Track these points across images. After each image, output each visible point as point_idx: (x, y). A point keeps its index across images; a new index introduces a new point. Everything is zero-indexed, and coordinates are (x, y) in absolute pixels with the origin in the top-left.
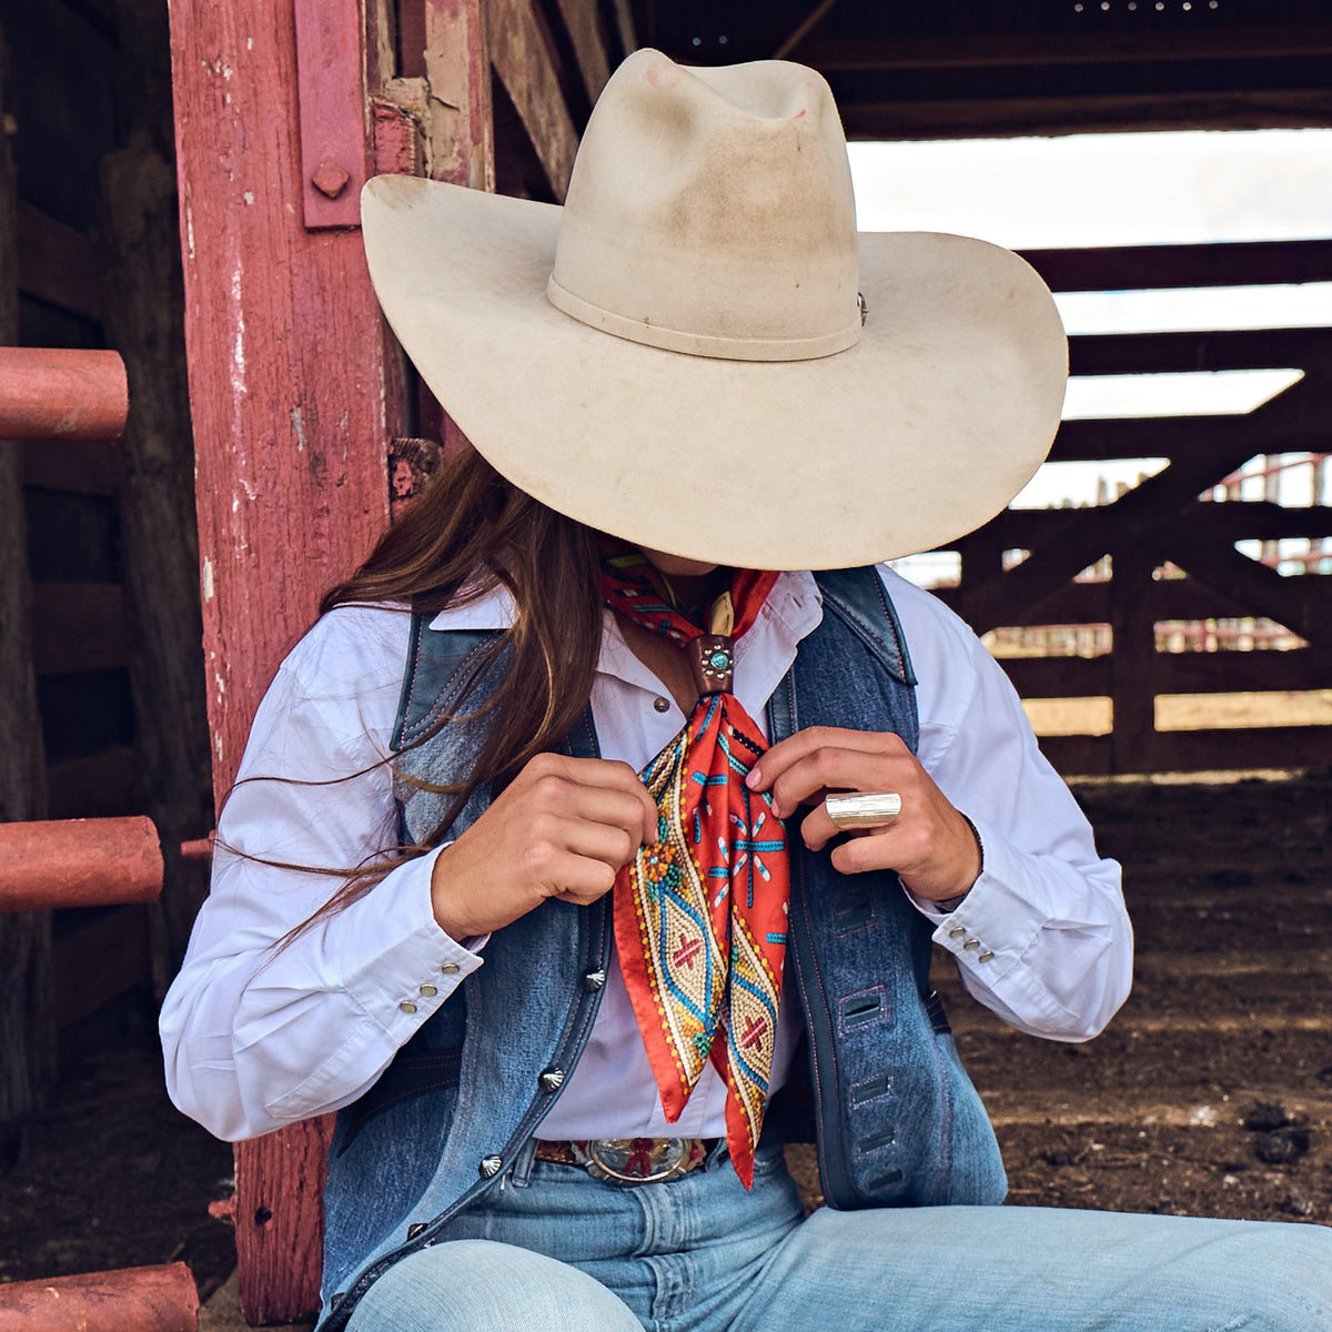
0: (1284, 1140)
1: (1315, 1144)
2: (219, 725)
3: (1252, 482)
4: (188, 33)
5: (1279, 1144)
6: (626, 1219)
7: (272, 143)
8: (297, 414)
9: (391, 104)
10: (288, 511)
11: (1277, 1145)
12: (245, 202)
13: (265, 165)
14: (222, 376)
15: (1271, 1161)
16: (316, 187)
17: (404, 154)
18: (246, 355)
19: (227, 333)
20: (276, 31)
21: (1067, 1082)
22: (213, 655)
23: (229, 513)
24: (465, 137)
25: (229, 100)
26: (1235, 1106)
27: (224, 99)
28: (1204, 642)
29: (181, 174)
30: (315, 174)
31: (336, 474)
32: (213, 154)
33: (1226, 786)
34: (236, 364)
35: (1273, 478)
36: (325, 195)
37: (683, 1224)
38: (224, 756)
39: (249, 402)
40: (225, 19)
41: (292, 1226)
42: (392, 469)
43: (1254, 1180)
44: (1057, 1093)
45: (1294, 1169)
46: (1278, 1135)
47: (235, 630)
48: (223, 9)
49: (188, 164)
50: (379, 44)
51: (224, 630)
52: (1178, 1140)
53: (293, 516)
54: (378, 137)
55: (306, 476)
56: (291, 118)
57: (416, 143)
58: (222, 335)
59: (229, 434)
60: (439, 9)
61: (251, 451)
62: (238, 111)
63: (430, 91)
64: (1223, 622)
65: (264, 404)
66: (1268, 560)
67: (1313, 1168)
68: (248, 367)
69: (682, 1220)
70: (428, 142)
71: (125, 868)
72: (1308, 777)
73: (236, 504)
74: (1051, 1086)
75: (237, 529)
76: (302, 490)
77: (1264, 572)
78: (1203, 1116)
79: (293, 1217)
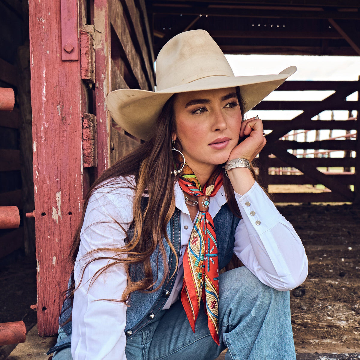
0: (299, 291)
1: (307, 293)
2: (36, 184)
3: (291, 136)
4: (33, 10)
7: (54, 39)
8: (59, 106)
9: (85, 31)
10: (56, 130)
11: (297, 292)
12: (47, 53)
13: (52, 44)
14: (40, 96)
15: (296, 297)
16: (65, 50)
17: (88, 43)
18: (46, 91)
19: (41, 86)
20: (56, 11)
22: (35, 166)
23: (41, 130)
24: (103, 40)
25: (43, 27)
27: (42, 27)
28: (279, 173)
29: (31, 45)
30: (65, 47)
31: (68, 122)
32: (39, 41)
33: (284, 206)
34: (43, 93)
35: (295, 136)
36: (67, 52)
38: (37, 191)
39: (46, 103)
40: (43, 8)
41: (52, 312)
42: (83, 121)
43: (293, 301)
45: (302, 299)
46: (298, 290)
47: (41, 160)
48: (43, 5)
49: (32, 43)
50: (82, 16)
51: (38, 160)
53: (57, 131)
54: (81, 38)
55: (61, 122)
56: (59, 33)
57: (91, 41)
58: (40, 86)
59: (41, 111)
60: (98, 8)
61: (47, 115)
62: (46, 30)
63: (95, 28)
64: (284, 168)
65: (50, 104)
66: (294, 154)
67: (306, 298)
68: (46, 94)
70: (94, 40)
71: (10, 219)
72: (303, 205)
73: (42, 128)
75: (42, 134)
76: (59, 125)
77: (293, 157)
79: (52, 308)
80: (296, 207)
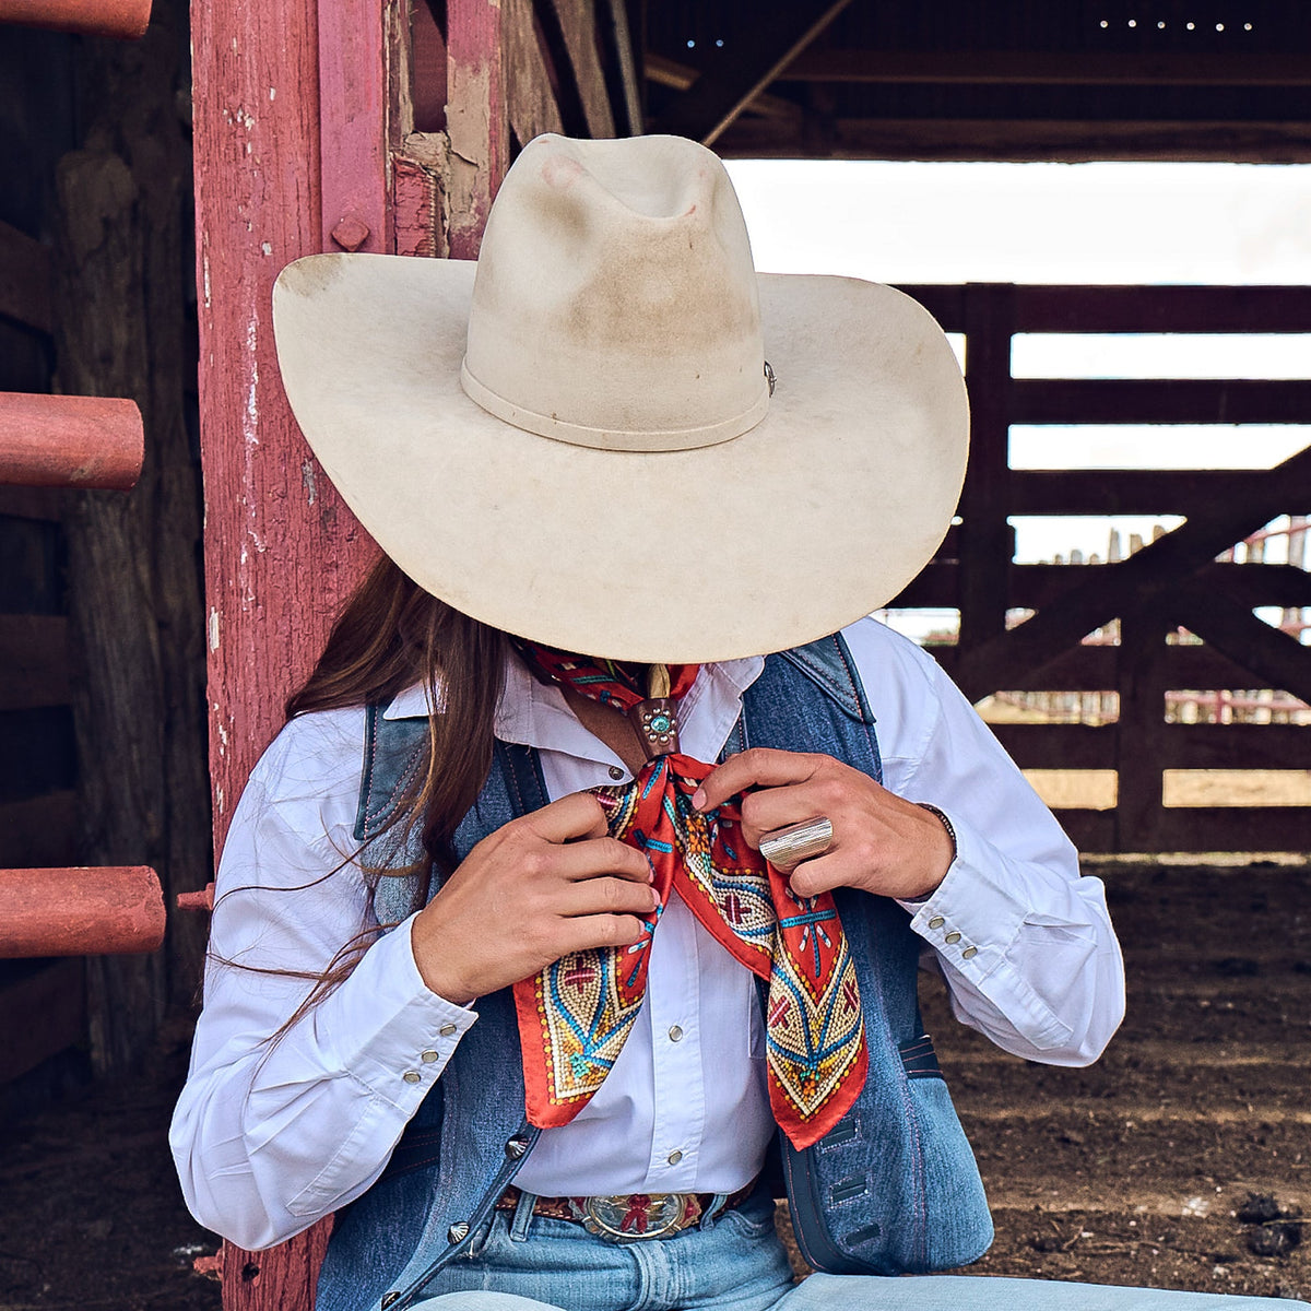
0: (1275, 1232)
1: (1307, 1239)
2: (220, 777)
4: (210, 81)
5: (1270, 1236)
6: (622, 1274)
7: (292, 195)
8: (309, 468)
9: (412, 160)
10: (297, 564)
11: (1268, 1237)
12: (263, 252)
13: (284, 217)
14: (234, 427)
15: (1262, 1253)
16: (334, 239)
17: (424, 212)
18: (258, 407)
19: (241, 385)
20: (299, 82)
21: (1058, 1170)
22: (217, 707)
23: (237, 566)
24: (484, 194)
25: (249, 150)
26: (1228, 1198)
27: (245, 149)
28: (1218, 714)
29: (199, 222)
30: (335, 228)
31: (345, 530)
32: (232, 203)
33: (1235, 869)
34: (249, 416)
35: (1298, 537)
37: (677, 1281)
38: (224, 808)
39: (260, 453)
40: (248, 69)
41: (279, 1283)
43: (1244, 1271)
44: (1046, 1180)
45: (1285, 1263)
46: (1269, 1227)
47: (240, 681)
48: (246, 58)
49: (206, 211)
50: (400, 97)
51: (228, 681)
52: (1169, 1230)
53: (301, 570)
54: (398, 192)
55: (317, 530)
56: (311, 170)
57: (436, 200)
58: (235, 385)
59: (240, 485)
60: (461, 64)
61: (262, 502)
62: (259, 162)
63: (450, 146)
64: (1240, 693)
65: (276, 457)
66: (1285, 628)
67: (1304, 1262)
68: (260, 419)
69: (676, 1277)
70: (446, 197)
71: (128, 918)
73: (244, 555)
74: (1042, 1173)
75: (245, 581)
76: (311, 543)
77: (1284, 641)
78: (1196, 1206)
79: (281, 1273)
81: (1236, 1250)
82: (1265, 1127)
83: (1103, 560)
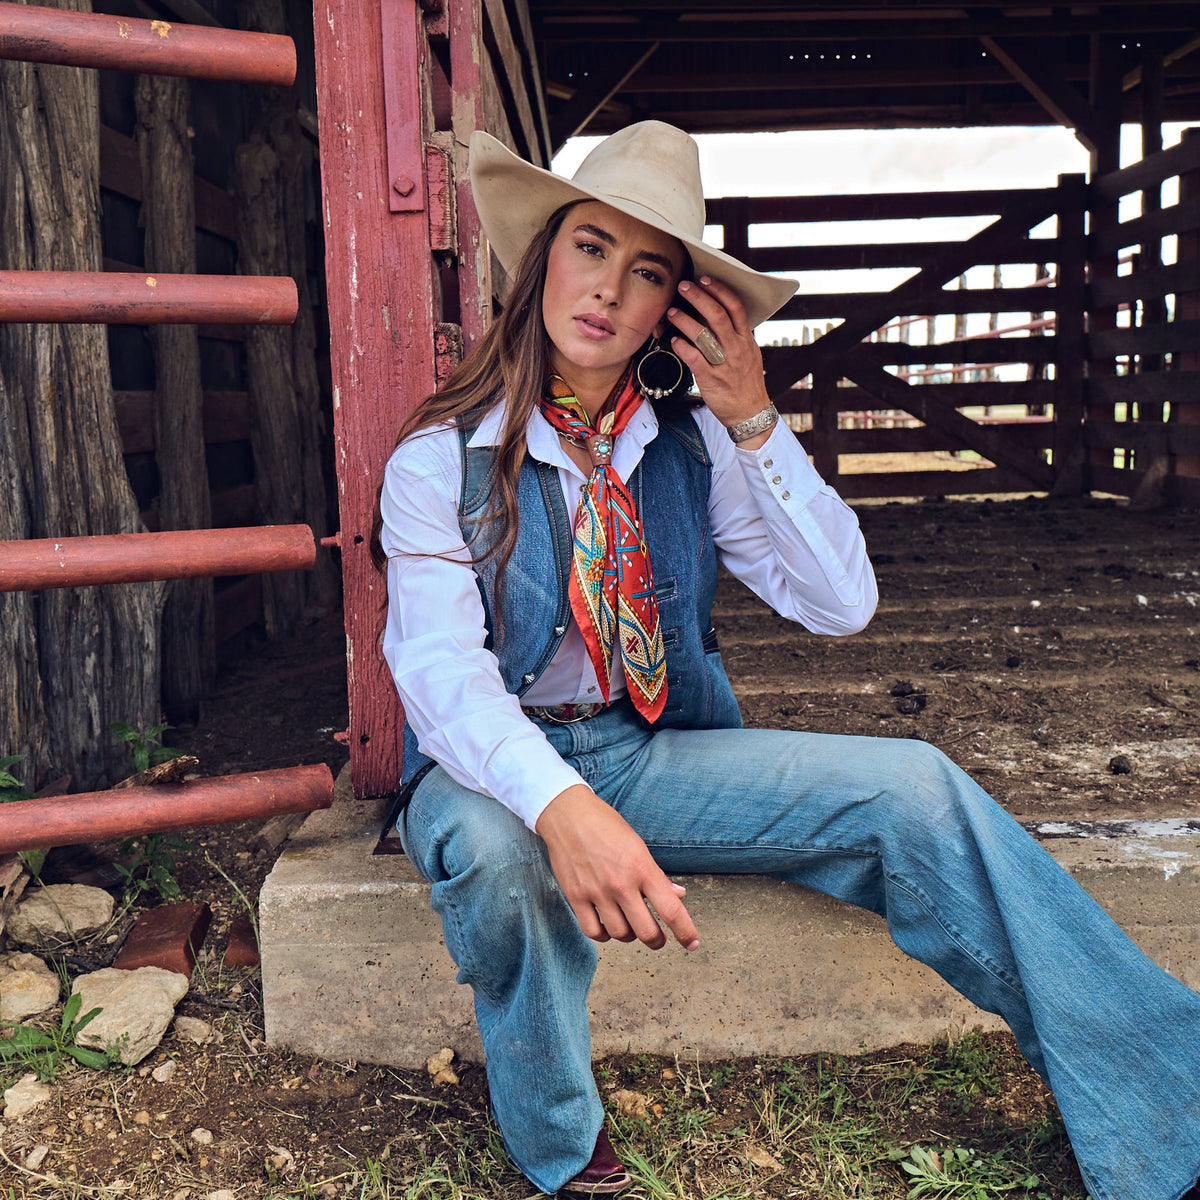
0: (912, 701)
1: (929, 703)
2: (343, 475)
4: (327, 108)
5: (909, 703)
6: (563, 738)
7: (372, 166)
8: (385, 310)
9: (435, 146)
10: (380, 361)
12: (358, 197)
13: (368, 178)
14: (345, 289)
15: (905, 712)
16: (395, 190)
17: (442, 173)
18: (358, 279)
19: (348, 267)
20: (375, 107)
21: (793, 671)
22: (339, 438)
23: (348, 362)
25: (349, 143)
26: (886, 683)
27: (346, 143)
28: (866, 423)
29: (323, 182)
30: (396, 183)
31: (406, 343)
32: (340, 172)
33: (879, 506)
34: (353, 283)
35: (905, 327)
36: (401, 194)
37: (592, 739)
38: (345, 492)
39: (359, 303)
40: (347, 101)
41: (380, 745)
42: (436, 339)
43: (896, 722)
44: (786, 677)
45: (918, 717)
46: (909, 698)
47: (352, 424)
48: (346, 95)
49: (327, 176)
50: (427, 113)
51: (345, 424)
52: (854, 702)
53: (383, 364)
54: (429, 163)
55: (390, 343)
56: (383, 153)
57: (448, 166)
58: (345, 268)
59: (349, 321)
60: (460, 94)
61: (361, 329)
62: (354, 149)
63: (455, 138)
64: (877, 412)
65: (367, 304)
66: (901, 376)
67: (928, 716)
68: (359, 285)
70: (455, 165)
71: (296, 552)
72: (925, 501)
73: (352, 358)
74: (785, 673)
75: (353, 370)
76: (388, 350)
77: (900, 383)
78: (868, 688)
79: (381, 740)
80: (909, 507)
81: (891, 712)
82: (903, 645)
83: (800, 343)
